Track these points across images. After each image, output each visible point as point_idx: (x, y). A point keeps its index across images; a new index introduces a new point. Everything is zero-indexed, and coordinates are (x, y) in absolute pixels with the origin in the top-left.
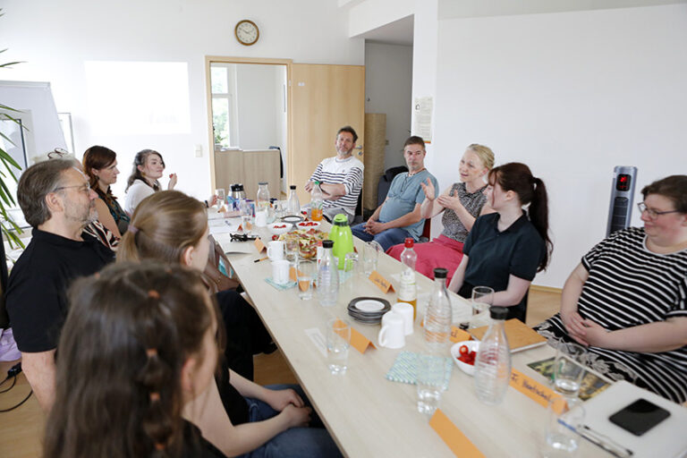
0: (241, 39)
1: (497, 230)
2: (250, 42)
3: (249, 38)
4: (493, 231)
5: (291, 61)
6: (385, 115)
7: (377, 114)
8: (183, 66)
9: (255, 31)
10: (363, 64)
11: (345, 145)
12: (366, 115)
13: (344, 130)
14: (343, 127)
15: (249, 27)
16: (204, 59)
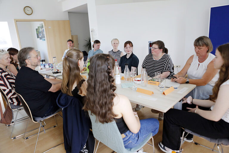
0: (26, 13)
1: (127, 58)
2: (30, 14)
3: (29, 12)
4: (126, 59)
5: (45, 20)
6: (77, 35)
7: (75, 35)
8: (6, 23)
9: (31, 10)
10: (68, 20)
11: (70, 45)
12: (72, 36)
13: (68, 41)
14: (68, 40)
15: (29, 9)
16: (14, 20)
